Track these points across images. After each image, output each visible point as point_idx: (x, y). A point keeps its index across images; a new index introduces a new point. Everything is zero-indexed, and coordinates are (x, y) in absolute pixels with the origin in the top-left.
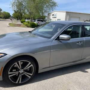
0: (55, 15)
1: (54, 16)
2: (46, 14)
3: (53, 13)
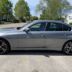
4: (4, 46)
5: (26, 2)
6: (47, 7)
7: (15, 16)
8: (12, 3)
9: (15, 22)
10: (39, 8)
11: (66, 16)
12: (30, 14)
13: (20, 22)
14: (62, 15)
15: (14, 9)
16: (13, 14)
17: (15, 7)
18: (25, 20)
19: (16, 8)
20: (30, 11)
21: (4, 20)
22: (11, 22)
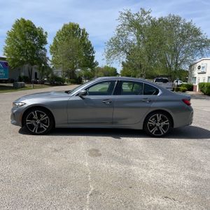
0: (203, 67)
1: (201, 70)
2: (185, 67)
3: (198, 64)
4: (45, 120)
5: (84, 30)
6: (136, 42)
7: (51, 67)
8: (44, 34)
9: (52, 84)
10: (116, 46)
11: (191, 66)
12: (94, 61)
13: (66, 83)
14: (179, 62)
15: (51, 48)
16: (49, 63)
17: (54, 43)
18: (79, 77)
19: (56, 47)
20: (94, 53)
21: (24, 77)
22: (43, 83)
